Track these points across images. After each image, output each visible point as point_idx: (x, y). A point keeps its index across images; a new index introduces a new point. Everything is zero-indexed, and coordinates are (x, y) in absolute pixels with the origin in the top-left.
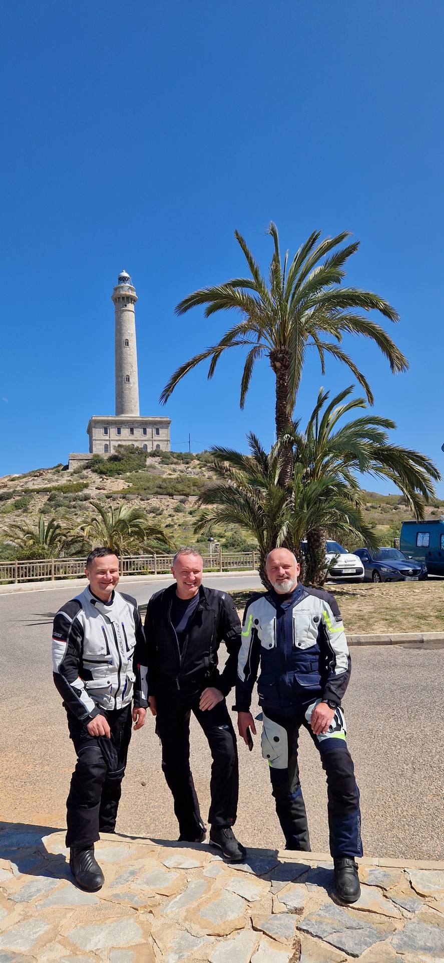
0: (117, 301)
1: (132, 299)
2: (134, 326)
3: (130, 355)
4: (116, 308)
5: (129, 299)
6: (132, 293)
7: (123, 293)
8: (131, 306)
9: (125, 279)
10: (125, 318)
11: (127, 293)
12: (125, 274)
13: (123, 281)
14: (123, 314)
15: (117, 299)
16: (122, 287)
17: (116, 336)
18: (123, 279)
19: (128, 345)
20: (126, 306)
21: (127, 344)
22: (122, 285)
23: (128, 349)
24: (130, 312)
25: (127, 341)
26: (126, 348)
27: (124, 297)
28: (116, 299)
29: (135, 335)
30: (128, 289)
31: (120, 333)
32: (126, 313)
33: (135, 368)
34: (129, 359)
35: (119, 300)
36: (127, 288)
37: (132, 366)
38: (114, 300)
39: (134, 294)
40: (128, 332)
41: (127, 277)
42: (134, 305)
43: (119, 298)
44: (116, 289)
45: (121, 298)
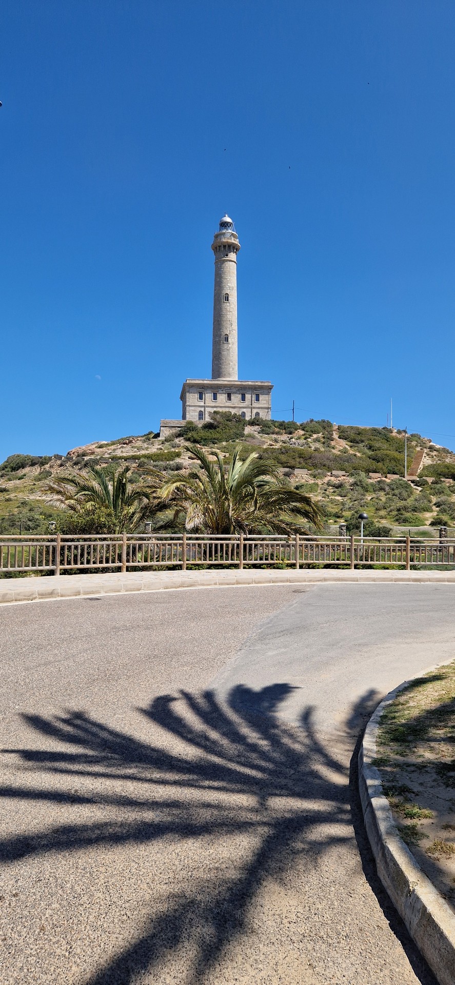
0: (218, 250)
1: (234, 248)
2: (236, 278)
3: (230, 312)
4: (216, 259)
5: (231, 247)
6: (234, 240)
7: (224, 240)
8: (233, 256)
9: (227, 225)
10: (225, 270)
11: (229, 241)
12: (227, 219)
13: (225, 227)
14: (223, 265)
15: (218, 248)
16: (224, 234)
17: (215, 290)
18: (224, 225)
19: (228, 301)
20: (227, 255)
21: (227, 299)
22: (224, 231)
23: (228, 304)
24: (231, 263)
25: (226, 296)
26: (225, 304)
27: (226, 246)
28: (216, 248)
29: (236, 288)
30: (230, 236)
31: (220, 286)
33: (235, 326)
34: (228, 316)
36: (229, 235)
37: (232, 324)
38: (214, 250)
39: (236, 242)
40: (229, 284)
41: (229, 223)
42: (236, 254)
43: (220, 247)
44: (217, 236)
45: (222, 246)
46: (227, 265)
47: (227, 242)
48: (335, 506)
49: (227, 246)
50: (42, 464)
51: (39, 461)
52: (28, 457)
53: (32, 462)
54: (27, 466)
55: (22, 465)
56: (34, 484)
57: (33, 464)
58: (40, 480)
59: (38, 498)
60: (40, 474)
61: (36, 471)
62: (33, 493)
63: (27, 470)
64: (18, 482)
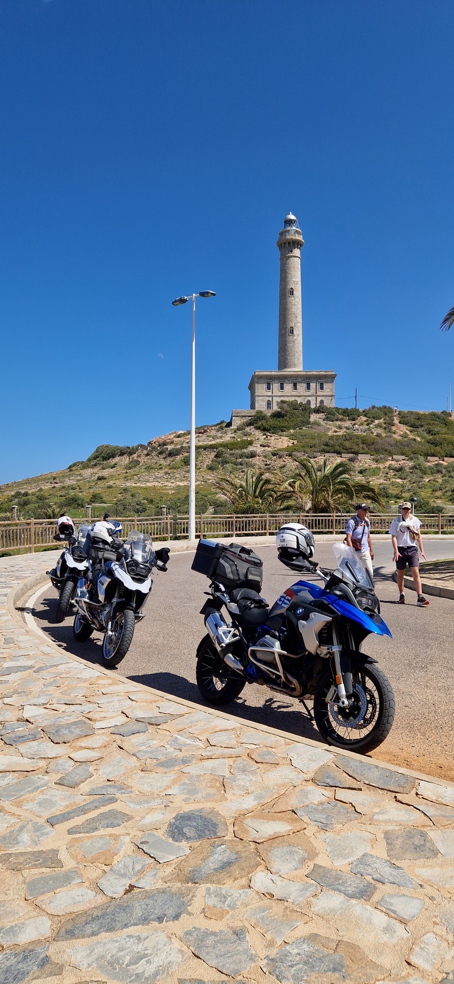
0: (283, 246)
1: (298, 244)
2: (300, 273)
3: (295, 305)
4: (282, 255)
5: (296, 244)
6: (298, 237)
7: (289, 237)
8: (297, 252)
9: (292, 222)
10: (290, 265)
11: (294, 237)
12: (292, 217)
13: (290, 224)
14: (288, 261)
15: (283, 245)
16: (289, 231)
17: (280, 285)
18: (289, 222)
19: (293, 295)
20: (291, 252)
21: (292, 293)
22: (289, 228)
23: (293, 298)
24: (295, 258)
25: (291, 290)
26: (290, 298)
27: (290, 242)
28: (281, 245)
29: (300, 283)
30: (295, 233)
31: (285, 281)
32: (292, 260)
33: (300, 319)
34: (293, 310)
35: (284, 246)
36: (293, 232)
37: (296, 317)
38: (279, 246)
39: (300, 238)
40: (293, 279)
41: (293, 220)
42: (300, 250)
43: (285, 243)
44: (282, 234)
45: (287, 243)
46: (291, 261)
47: (292, 239)
48: (395, 488)
49: (292, 243)
50: (130, 454)
51: (127, 452)
52: (117, 448)
53: (121, 452)
54: (117, 455)
55: (113, 455)
56: (126, 473)
57: (122, 454)
58: (130, 468)
59: (133, 485)
60: (130, 463)
61: (126, 460)
62: (127, 480)
63: (117, 459)
64: (111, 470)
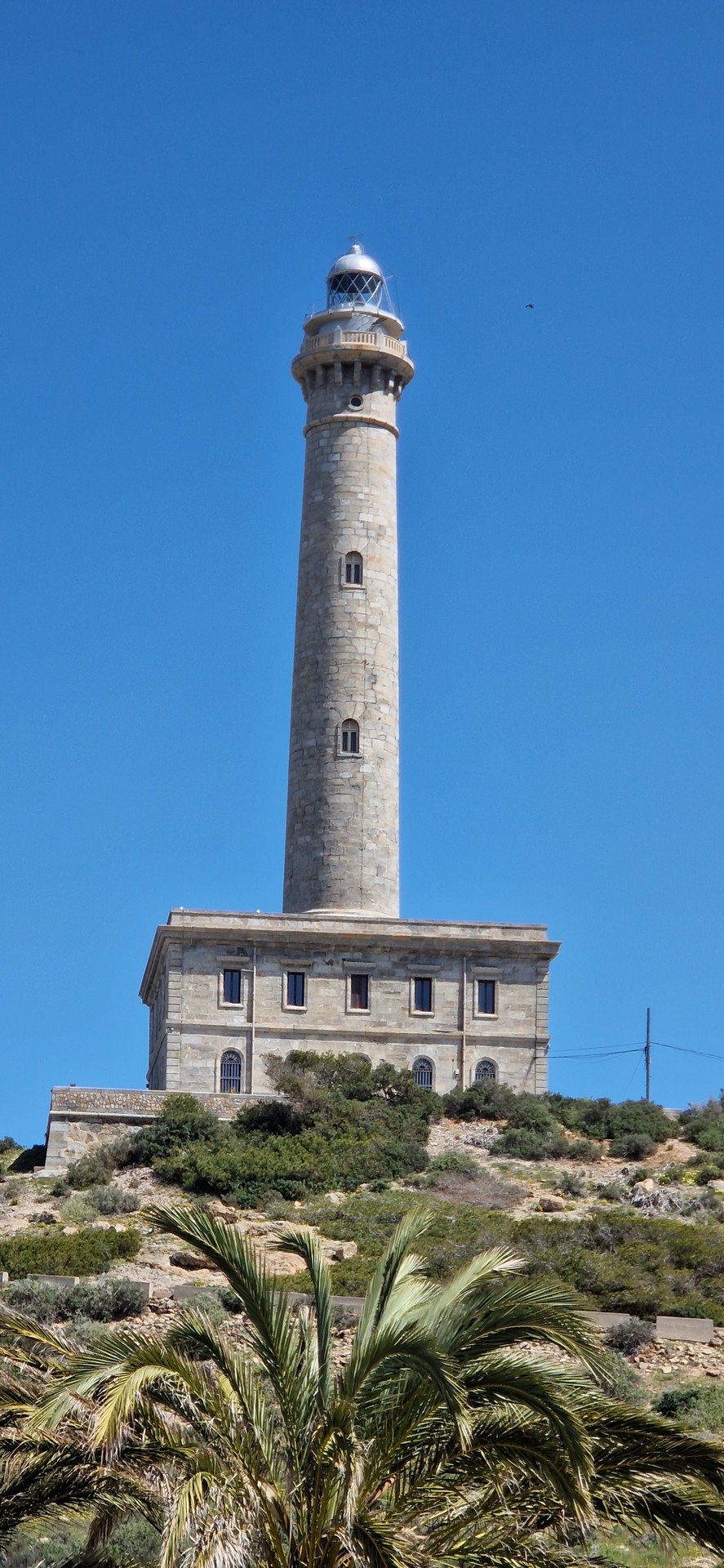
0: (320, 381)
1: (386, 373)
2: (393, 492)
3: (368, 626)
4: (312, 414)
5: (377, 371)
6: (388, 344)
7: (346, 341)
8: (381, 405)
9: (360, 283)
10: (349, 458)
11: (369, 345)
12: (362, 262)
13: (353, 290)
14: (343, 440)
15: (320, 372)
16: (345, 319)
17: (305, 538)
18: (347, 284)
19: (358, 580)
20: (357, 402)
21: (355, 572)
22: (347, 308)
23: (359, 595)
24: (374, 432)
25: (353, 562)
26: (348, 595)
27: (352, 365)
28: (312, 373)
29: (392, 532)
30: (371, 328)
31: (327, 525)
32: (358, 435)
33: (389, 686)
34: (361, 646)
35: (326, 379)
36: (367, 322)
37: (374, 679)
38: (301, 379)
39: (395, 348)
40: (363, 517)
41: (367, 275)
42: (397, 398)
43: (327, 367)
44: (315, 328)
45: (338, 366)
46: (356, 440)
47: (359, 351)
49: (358, 367)
